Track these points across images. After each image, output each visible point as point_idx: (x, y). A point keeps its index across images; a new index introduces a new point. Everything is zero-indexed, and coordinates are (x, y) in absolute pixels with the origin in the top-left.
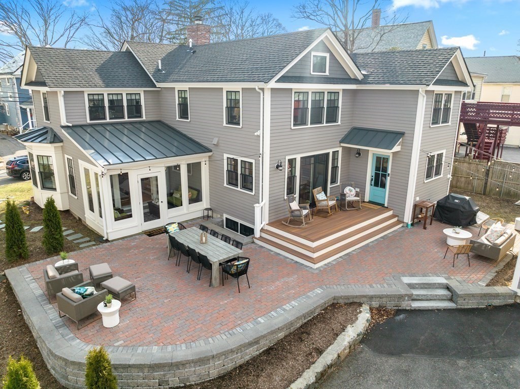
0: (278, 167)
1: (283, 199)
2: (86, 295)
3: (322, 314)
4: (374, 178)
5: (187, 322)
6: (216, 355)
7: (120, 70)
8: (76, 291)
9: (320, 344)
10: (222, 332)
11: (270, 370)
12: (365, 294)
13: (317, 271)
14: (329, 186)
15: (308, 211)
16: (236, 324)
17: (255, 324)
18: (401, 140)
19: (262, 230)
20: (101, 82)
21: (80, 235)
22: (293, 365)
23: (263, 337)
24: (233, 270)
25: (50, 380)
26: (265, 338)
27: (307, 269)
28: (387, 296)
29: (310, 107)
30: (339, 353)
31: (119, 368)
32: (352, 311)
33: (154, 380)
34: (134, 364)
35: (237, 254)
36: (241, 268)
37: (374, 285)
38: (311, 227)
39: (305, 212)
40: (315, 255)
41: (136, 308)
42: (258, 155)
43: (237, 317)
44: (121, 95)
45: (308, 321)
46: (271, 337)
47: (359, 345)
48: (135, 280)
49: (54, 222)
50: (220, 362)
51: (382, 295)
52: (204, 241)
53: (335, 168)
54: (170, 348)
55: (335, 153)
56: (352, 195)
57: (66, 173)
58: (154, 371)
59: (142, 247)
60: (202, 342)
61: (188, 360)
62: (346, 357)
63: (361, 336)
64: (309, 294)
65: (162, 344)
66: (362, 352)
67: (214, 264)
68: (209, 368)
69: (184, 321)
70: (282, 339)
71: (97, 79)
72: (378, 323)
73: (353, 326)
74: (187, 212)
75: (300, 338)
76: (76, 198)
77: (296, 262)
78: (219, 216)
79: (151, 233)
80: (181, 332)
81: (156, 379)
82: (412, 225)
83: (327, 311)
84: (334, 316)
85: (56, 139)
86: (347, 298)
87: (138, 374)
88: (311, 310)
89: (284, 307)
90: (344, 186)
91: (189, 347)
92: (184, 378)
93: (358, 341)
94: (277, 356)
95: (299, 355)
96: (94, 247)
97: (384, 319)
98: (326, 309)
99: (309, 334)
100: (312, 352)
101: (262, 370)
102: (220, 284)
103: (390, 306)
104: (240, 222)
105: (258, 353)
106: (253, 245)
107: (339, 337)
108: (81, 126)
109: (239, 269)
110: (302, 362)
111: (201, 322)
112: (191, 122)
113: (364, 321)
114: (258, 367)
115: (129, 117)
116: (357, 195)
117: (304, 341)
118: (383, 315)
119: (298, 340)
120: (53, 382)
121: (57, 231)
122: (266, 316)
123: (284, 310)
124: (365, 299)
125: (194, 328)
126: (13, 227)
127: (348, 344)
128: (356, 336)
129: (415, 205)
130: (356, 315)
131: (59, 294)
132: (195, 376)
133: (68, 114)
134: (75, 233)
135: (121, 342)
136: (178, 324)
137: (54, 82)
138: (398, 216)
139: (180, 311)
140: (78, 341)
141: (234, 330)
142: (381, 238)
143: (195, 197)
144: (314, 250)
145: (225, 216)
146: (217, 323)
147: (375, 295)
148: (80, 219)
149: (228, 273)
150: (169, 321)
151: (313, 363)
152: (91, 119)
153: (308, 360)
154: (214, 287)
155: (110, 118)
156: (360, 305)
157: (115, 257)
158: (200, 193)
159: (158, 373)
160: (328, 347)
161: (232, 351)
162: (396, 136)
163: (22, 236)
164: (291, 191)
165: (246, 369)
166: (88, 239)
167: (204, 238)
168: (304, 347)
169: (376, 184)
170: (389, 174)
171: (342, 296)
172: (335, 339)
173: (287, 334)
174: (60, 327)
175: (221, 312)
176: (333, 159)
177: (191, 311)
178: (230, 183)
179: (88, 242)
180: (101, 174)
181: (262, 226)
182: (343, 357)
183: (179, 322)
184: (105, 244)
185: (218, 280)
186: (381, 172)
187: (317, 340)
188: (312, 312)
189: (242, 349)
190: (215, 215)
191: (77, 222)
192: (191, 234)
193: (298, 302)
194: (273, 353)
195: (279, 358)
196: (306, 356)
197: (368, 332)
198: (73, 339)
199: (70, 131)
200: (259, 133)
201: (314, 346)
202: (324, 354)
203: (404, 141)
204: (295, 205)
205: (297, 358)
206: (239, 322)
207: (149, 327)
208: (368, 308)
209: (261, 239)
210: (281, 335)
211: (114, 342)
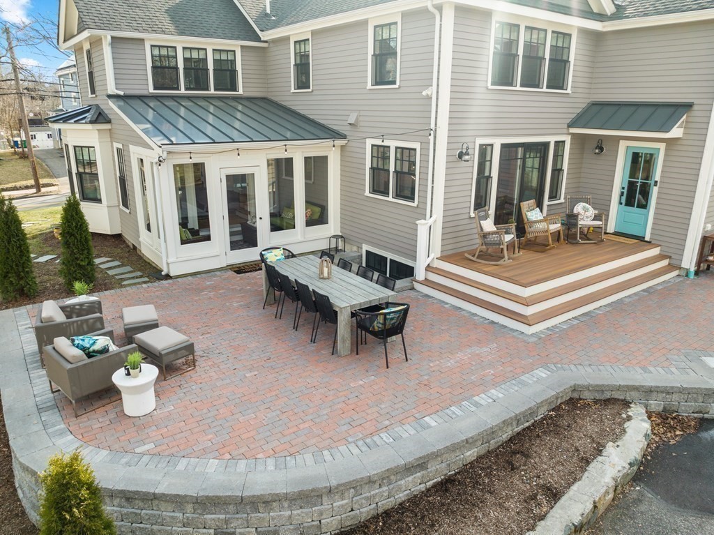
0: (461, 156)
1: (467, 216)
2: (94, 351)
3: (551, 417)
4: (625, 191)
5: (284, 417)
6: (337, 488)
7: (205, 14)
8: (76, 342)
9: (552, 477)
10: (350, 440)
11: (449, 526)
12: (637, 384)
13: (534, 339)
14: (546, 202)
15: (512, 236)
16: (380, 426)
17: (419, 429)
18: (684, 117)
19: (429, 268)
20: (172, 28)
21: (128, 268)
22: (497, 518)
23: (436, 455)
24: (378, 324)
25: (13, 510)
26: (439, 459)
27: (515, 334)
28: (682, 390)
29: (521, 52)
30: (597, 499)
31: (136, 499)
32: (611, 414)
33: (205, 531)
34: (164, 494)
35: (385, 298)
36: (393, 320)
37: (652, 369)
38: (518, 264)
39: (508, 238)
40: (529, 311)
41: (193, 383)
42: (427, 132)
43: (382, 412)
44: (204, 51)
45: (524, 430)
46: (452, 457)
47: (632, 486)
48: (201, 337)
49: (79, 237)
50: (344, 502)
51: (672, 387)
52: (326, 275)
53: (557, 172)
54: (242, 465)
55: (559, 144)
56: (587, 217)
57: (116, 174)
58: (205, 510)
59: (223, 288)
60: (309, 458)
61: (277, 495)
62: (607, 510)
63: (635, 468)
64: (523, 378)
65: (228, 456)
66: (640, 501)
67: (341, 312)
68: (321, 514)
69: (278, 412)
70: (471, 463)
71: (167, 23)
72: (666, 444)
73: (618, 446)
74: (303, 239)
75: (510, 463)
76: (128, 211)
77: (493, 322)
78: (355, 249)
79: (240, 269)
80: (268, 433)
81: (210, 528)
82: (697, 273)
83: (562, 413)
84: (575, 422)
85: (100, 117)
86: (600, 389)
87: (172, 514)
88: (530, 409)
89: (476, 398)
90: (573, 202)
91: (282, 466)
92: (268, 532)
93: (630, 477)
94: (464, 497)
95: (508, 498)
96: (144, 285)
97: (676, 436)
98: (557, 409)
99: (527, 456)
100: (536, 494)
101: (433, 525)
102: (352, 351)
103: (687, 409)
104: (389, 256)
105: (422, 487)
106: (412, 293)
107: (592, 465)
108: (140, 97)
109: (388, 322)
110: (518, 513)
111: (311, 417)
112: (315, 93)
113: (641, 437)
114: (423, 517)
115: (216, 89)
116: (596, 218)
117: (517, 468)
118: (673, 428)
119: (506, 465)
120: (17, 515)
121: (82, 254)
122: (439, 413)
123: (477, 405)
124: (635, 394)
125: (295, 429)
126: (9, 242)
127: (612, 483)
128: (628, 466)
129: (705, 236)
130: (620, 424)
131: (49, 348)
132: (292, 527)
133: (118, 76)
134: (122, 265)
135: (150, 446)
136: (266, 419)
137: (96, 21)
138: (670, 257)
139: (273, 394)
140: (71, 437)
141: (376, 438)
142: (644, 291)
143: (316, 216)
144: (527, 303)
145: (365, 248)
146: (343, 422)
147: (658, 387)
148: (135, 248)
149: (367, 330)
150: (249, 411)
151: (542, 518)
152: (155, 88)
153: (529, 510)
154: (339, 356)
155: (187, 89)
156: (626, 404)
157: (175, 301)
158: (326, 211)
159: (213, 516)
160: (569, 485)
161: (370, 482)
162: (675, 112)
163: (24, 258)
164: (481, 203)
165: (399, 520)
166: (139, 273)
167: (326, 270)
168: (520, 483)
169: (629, 203)
170: (656, 182)
171: (590, 385)
172: (583, 470)
173: (483, 452)
174: (47, 409)
175: (350, 402)
176: (556, 156)
177: (293, 396)
178: (375, 190)
179: (137, 278)
180: (157, 160)
181: (428, 261)
182: (601, 509)
183: (268, 415)
184: (164, 282)
185: (348, 344)
186: (640, 181)
187: (546, 469)
188: (532, 412)
189: (392, 477)
190: (348, 248)
191: (129, 252)
192: (304, 264)
193: (503, 391)
194: (454, 490)
195: (467, 501)
196: (525, 501)
197: (646, 459)
198: (61, 434)
199: (122, 103)
200: (431, 91)
201: (541, 482)
202: (564, 500)
203: (691, 119)
204: (489, 225)
205: (507, 504)
206: (387, 423)
207: (209, 421)
208: (644, 412)
209: (427, 282)
210: (471, 454)
211: (137, 444)
